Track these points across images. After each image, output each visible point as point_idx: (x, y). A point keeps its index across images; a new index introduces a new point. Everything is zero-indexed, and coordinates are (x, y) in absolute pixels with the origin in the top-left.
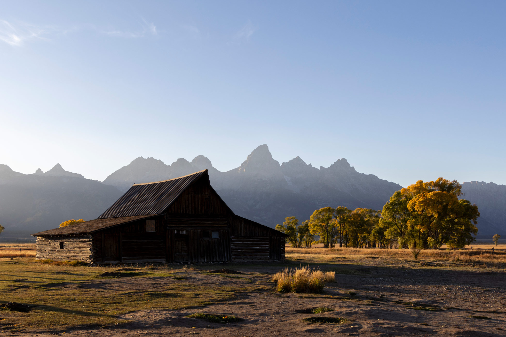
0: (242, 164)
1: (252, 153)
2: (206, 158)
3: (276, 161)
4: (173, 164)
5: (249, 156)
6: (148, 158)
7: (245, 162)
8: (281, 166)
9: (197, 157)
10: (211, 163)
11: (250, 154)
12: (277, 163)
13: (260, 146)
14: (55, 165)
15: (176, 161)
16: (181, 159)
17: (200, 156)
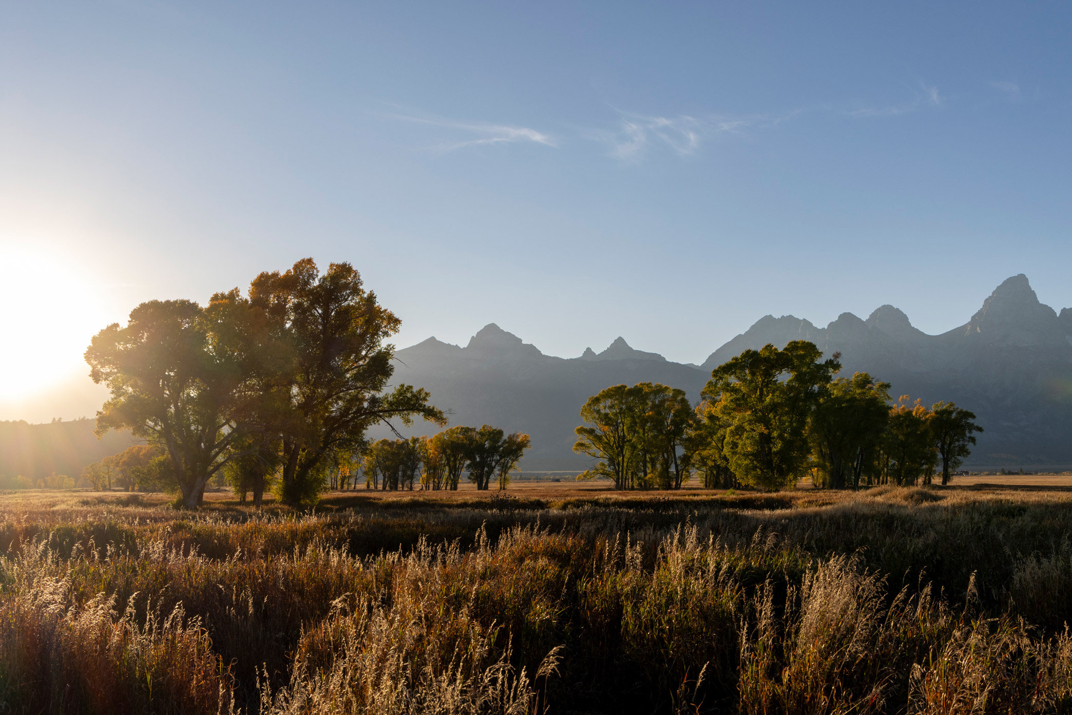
0: (972, 317)
1: (993, 293)
2: (898, 309)
3: (1046, 306)
4: (831, 325)
5: (986, 301)
6: (783, 316)
7: (979, 313)
8: (1058, 315)
9: (878, 310)
10: (907, 319)
11: (990, 297)
12: (1049, 311)
13: (1010, 278)
14: (615, 340)
15: (837, 319)
16: (845, 314)
17: (884, 306)
